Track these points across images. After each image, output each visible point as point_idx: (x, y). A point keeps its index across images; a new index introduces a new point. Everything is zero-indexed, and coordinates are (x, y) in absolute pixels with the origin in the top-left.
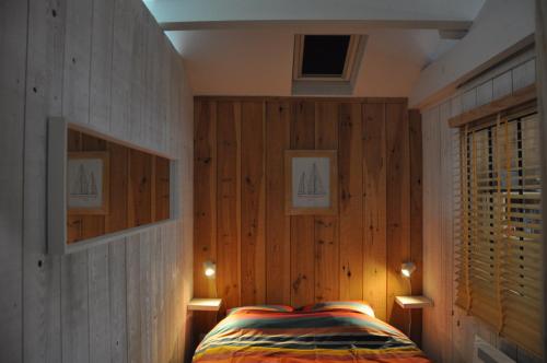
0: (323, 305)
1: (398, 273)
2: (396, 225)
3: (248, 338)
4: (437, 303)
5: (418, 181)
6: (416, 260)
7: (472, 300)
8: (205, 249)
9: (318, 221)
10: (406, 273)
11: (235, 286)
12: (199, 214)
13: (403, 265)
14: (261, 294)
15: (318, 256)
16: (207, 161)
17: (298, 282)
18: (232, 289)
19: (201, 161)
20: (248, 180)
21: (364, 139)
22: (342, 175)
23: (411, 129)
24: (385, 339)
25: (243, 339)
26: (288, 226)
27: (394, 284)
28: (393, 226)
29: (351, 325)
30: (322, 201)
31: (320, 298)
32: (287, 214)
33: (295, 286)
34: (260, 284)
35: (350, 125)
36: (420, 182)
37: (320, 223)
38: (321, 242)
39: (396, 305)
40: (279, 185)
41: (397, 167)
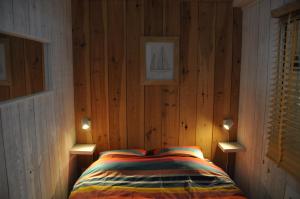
0: (167, 150)
1: (221, 126)
2: (220, 93)
3: (111, 179)
4: (248, 150)
5: (237, 61)
6: (233, 118)
7: (282, 156)
8: (83, 110)
9: (165, 90)
10: (226, 127)
11: (105, 135)
12: (78, 84)
13: (225, 121)
14: (123, 141)
15: (164, 114)
16: (83, 45)
17: (150, 132)
18: (103, 138)
19: (78, 45)
20: (113, 60)
21: (199, 29)
22: (182, 56)
23: (234, 23)
24: (212, 178)
25: (107, 179)
26: (142, 93)
27: (217, 134)
28: (218, 94)
29: (188, 167)
30: (168, 75)
31: (165, 143)
32: (142, 84)
33: (148, 135)
34: (123, 134)
35: (190, 18)
36: (239, 62)
37: (166, 91)
38: (167, 105)
39: (218, 149)
40: (136, 63)
41: (223, 51)
